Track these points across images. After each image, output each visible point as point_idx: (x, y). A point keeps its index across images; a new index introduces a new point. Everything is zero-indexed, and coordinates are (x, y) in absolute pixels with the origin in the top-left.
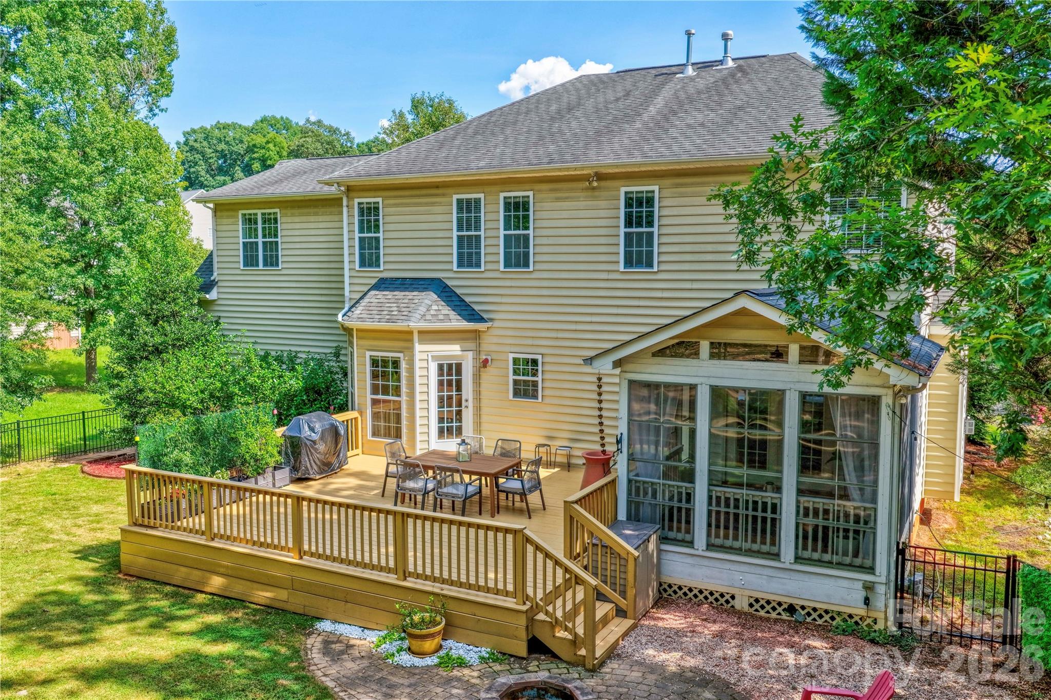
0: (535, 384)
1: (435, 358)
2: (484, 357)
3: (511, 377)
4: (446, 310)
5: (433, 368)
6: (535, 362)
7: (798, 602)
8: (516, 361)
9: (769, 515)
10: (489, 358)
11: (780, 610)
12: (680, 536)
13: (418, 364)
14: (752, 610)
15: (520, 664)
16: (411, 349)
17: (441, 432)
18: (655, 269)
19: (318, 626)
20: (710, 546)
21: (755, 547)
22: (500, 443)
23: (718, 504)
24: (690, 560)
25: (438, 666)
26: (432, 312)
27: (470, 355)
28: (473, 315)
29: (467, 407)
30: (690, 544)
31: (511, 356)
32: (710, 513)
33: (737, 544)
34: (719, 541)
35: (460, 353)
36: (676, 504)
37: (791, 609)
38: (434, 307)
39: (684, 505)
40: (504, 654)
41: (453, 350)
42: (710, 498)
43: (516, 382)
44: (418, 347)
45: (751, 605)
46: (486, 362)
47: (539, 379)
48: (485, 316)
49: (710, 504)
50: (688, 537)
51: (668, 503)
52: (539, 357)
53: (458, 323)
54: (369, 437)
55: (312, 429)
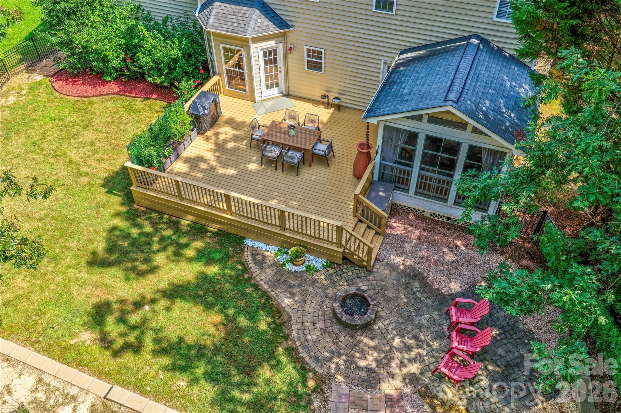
0: (320, 63)
1: (261, 50)
2: (289, 46)
3: (306, 59)
4: (267, 22)
5: (261, 54)
6: (320, 53)
7: (451, 217)
8: (309, 50)
9: (445, 186)
10: (292, 46)
11: (444, 218)
12: (402, 186)
13: (253, 55)
14: (431, 217)
15: (340, 268)
16: (249, 46)
17: (267, 87)
18: (394, 13)
19: (245, 243)
20: (416, 193)
21: (437, 195)
22: (307, 115)
23: (422, 179)
24: (406, 197)
25: (306, 271)
26: (259, 25)
27: (281, 45)
28: (282, 24)
29: (280, 71)
30: (407, 191)
31: (306, 47)
32: (418, 181)
33: (429, 193)
34: (421, 191)
35: (275, 45)
36: (402, 176)
37: (449, 218)
38: (259, 21)
39: (406, 177)
40: (332, 262)
41: (271, 44)
42: (419, 175)
43: (308, 61)
44: (252, 46)
45: (431, 215)
46: (291, 49)
47: (322, 61)
48: (289, 23)
49: (418, 178)
50: (406, 187)
51: (398, 175)
52: (323, 51)
53: (273, 29)
54: (227, 88)
55: (204, 108)
